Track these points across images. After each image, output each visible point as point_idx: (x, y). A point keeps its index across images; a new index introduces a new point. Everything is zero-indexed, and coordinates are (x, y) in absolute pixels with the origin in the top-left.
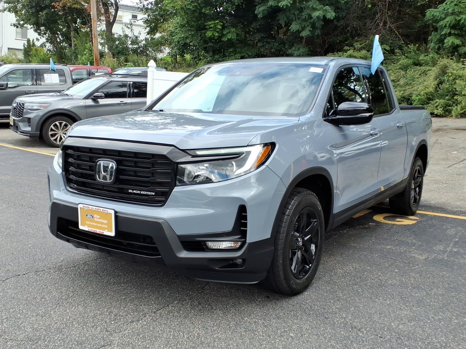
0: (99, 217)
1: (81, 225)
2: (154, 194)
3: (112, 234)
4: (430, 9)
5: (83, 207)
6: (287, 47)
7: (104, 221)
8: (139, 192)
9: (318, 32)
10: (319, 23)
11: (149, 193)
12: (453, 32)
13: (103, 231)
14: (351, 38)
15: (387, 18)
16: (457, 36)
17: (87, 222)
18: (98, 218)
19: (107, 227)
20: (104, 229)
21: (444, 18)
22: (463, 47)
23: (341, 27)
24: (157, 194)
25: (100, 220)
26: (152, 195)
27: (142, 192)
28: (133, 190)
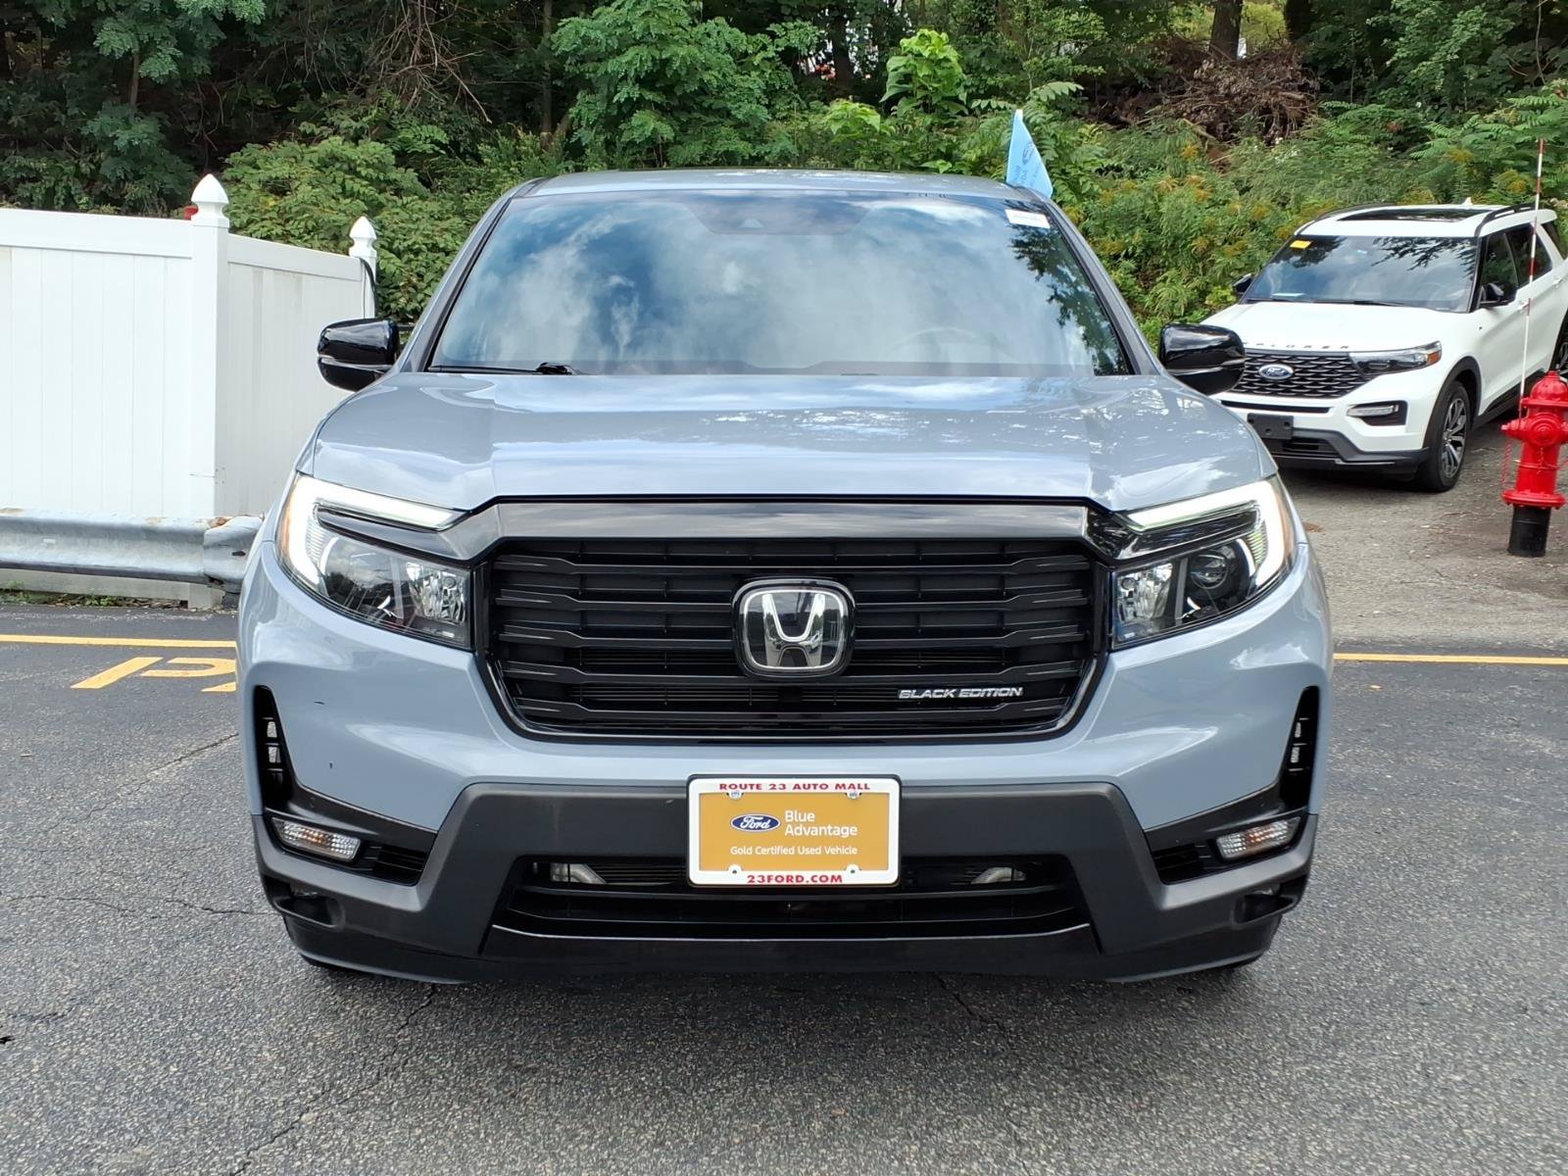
0: (810, 817)
1: (701, 868)
2: (1018, 694)
3: (889, 875)
4: (572, 19)
5: (718, 790)
6: (73, 111)
7: (838, 831)
8: (949, 693)
9: (201, 66)
10: (207, 36)
11: (999, 692)
12: (649, 96)
13: (836, 873)
14: (308, 96)
15: (427, 36)
16: (663, 110)
17: (735, 851)
18: (807, 824)
19: (854, 851)
20: (842, 862)
21: (619, 52)
22: (679, 147)
23: (273, 53)
24: (1033, 690)
25: (816, 831)
26: (1014, 698)
27: (964, 693)
28: (920, 688)
